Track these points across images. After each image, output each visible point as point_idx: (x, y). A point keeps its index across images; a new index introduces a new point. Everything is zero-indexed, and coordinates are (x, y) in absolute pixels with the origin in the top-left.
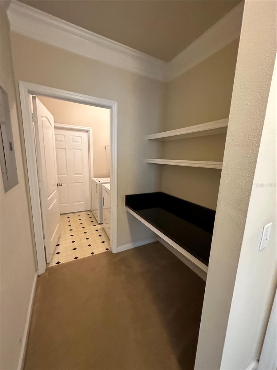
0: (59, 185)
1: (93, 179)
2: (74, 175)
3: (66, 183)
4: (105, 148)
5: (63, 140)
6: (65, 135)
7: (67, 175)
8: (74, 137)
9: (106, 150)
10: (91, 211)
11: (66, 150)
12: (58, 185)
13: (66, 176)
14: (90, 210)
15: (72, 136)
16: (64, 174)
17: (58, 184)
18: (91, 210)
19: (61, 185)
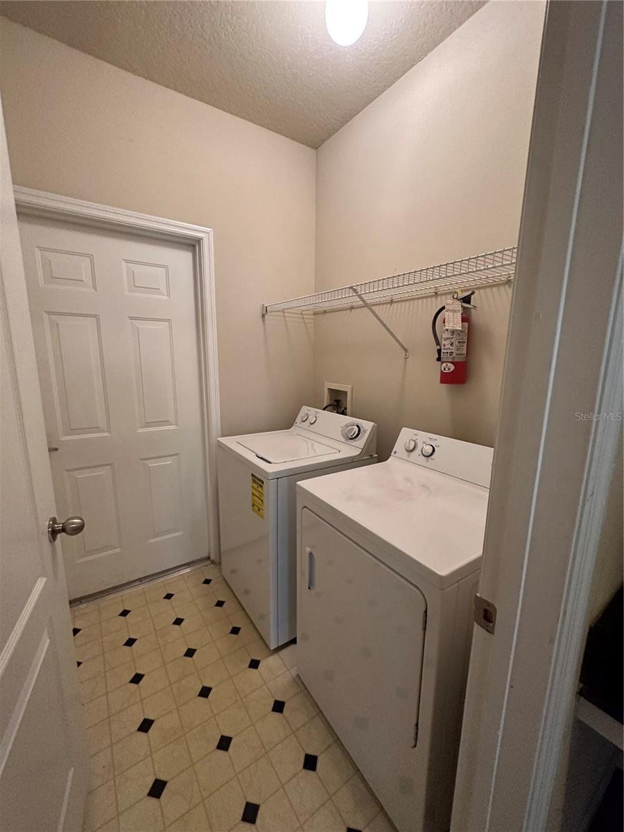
0: (63, 530)
1: (221, 439)
2: (140, 430)
3: (107, 465)
4: (263, 316)
5: (86, 277)
6: (91, 256)
7: (109, 431)
8: (134, 267)
9: (267, 322)
10: (213, 562)
11: (98, 322)
12: (54, 533)
13: (106, 434)
14: (208, 558)
15: (127, 261)
16: (97, 429)
17: (58, 526)
18: (213, 557)
19: (79, 529)
